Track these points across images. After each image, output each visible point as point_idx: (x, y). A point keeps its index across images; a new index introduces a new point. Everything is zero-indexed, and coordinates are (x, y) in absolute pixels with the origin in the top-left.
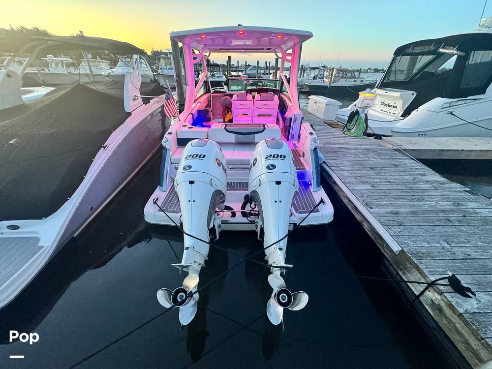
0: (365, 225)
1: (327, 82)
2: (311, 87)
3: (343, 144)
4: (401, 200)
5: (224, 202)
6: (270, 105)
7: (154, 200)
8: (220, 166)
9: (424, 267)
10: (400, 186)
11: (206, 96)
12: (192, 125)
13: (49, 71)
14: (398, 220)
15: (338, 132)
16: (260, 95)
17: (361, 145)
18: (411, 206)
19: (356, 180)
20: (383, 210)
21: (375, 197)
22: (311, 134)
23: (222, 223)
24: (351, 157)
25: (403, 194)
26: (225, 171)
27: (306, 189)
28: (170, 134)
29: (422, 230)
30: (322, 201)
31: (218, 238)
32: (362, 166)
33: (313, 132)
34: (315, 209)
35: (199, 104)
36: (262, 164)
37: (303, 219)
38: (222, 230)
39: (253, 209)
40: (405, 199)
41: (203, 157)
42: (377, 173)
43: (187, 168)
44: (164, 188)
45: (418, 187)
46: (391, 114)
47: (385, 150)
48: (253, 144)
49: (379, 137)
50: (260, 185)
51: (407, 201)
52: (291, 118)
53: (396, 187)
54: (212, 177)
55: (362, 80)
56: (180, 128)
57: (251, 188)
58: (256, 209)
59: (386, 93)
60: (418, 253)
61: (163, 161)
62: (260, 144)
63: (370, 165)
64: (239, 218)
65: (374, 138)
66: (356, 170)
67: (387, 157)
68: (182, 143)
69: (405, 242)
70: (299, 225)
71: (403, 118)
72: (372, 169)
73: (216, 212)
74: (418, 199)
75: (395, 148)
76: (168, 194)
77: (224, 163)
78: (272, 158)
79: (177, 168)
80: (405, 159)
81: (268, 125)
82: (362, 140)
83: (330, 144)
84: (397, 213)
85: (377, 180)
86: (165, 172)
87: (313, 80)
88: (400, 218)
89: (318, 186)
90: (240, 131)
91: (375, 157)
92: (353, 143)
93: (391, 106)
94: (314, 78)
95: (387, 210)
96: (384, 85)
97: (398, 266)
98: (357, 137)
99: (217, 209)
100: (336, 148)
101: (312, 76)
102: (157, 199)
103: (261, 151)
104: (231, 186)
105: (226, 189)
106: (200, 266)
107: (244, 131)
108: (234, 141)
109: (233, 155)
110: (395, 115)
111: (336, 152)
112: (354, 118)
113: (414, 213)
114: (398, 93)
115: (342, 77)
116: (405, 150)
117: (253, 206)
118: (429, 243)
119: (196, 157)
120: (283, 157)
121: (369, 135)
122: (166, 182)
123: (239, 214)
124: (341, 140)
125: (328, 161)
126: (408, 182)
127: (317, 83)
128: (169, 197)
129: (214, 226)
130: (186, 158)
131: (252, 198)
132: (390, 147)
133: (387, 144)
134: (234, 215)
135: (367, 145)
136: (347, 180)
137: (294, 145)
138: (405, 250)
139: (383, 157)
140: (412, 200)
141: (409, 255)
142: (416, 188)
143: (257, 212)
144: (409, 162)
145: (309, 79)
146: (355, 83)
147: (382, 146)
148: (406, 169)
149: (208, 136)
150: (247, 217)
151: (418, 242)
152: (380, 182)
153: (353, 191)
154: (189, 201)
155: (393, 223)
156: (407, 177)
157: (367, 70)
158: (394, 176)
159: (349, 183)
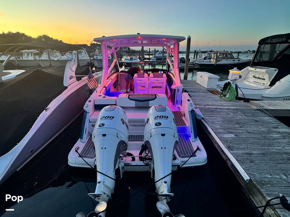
0: (229, 163)
1: (213, 61)
2: (201, 65)
3: (219, 106)
4: (256, 145)
5: (126, 149)
6: (161, 81)
7: (75, 149)
8: (123, 124)
9: (264, 191)
10: (257, 135)
11: (115, 75)
12: (105, 95)
13: (23, 59)
14: (251, 159)
15: (217, 97)
16: (153, 74)
17: (233, 106)
18: (262, 149)
19: (224, 131)
20: (240, 152)
21: (237, 143)
22: (189, 100)
23: (125, 166)
24: (223, 114)
25: (258, 141)
26: (128, 128)
27: (187, 140)
28: (90, 101)
29: (268, 166)
30: (198, 149)
31: (121, 177)
32: (230, 121)
33: (190, 99)
34: (193, 155)
35: (111, 80)
36: (152, 122)
37: (185, 162)
38: (125, 171)
39: (148, 154)
40: (259, 144)
41: (113, 118)
42: (241, 126)
43: (101, 125)
44: (83, 140)
45: (271, 136)
46: (262, 84)
47: (250, 110)
48: (148, 108)
49: (247, 100)
50: (151, 137)
51: (260, 146)
52: (175, 90)
53: (253, 136)
54: (118, 132)
55: (239, 59)
56: (97, 97)
57: (146, 139)
58: (149, 155)
59: (256, 69)
60: (261, 181)
61: (83, 121)
62: (151, 108)
63: (237, 120)
64: (138, 162)
65: (244, 101)
66: (225, 124)
67: (251, 115)
68: (98, 107)
69: (253, 173)
70: (181, 167)
71: (270, 87)
72: (238, 123)
73: (121, 157)
74: (269, 145)
75: (259, 108)
76: (86, 145)
77: (127, 122)
78: (159, 118)
79: (94, 125)
80: (264, 116)
81: (159, 94)
82: (233, 103)
83: (209, 105)
84: (251, 154)
85: (240, 131)
86: (85, 128)
87: (204, 60)
88: (253, 158)
89: (195, 137)
90: (139, 99)
91: (242, 115)
92: (226, 104)
93: (261, 79)
94: (205, 59)
95: (244, 152)
96: (254, 64)
97: (249, 192)
98: (230, 101)
99: (121, 155)
100: (213, 108)
101: (203, 57)
102: (78, 149)
103: (152, 113)
104: (132, 138)
105: (127, 140)
106: (108, 198)
107: (142, 99)
108: (135, 106)
109: (134, 116)
110: (265, 85)
111: (212, 111)
112: (227, 87)
113: (263, 154)
114: (264, 70)
115: (224, 58)
116: (266, 110)
117: (147, 152)
118: (271, 175)
119: (108, 118)
120: (166, 117)
121: (240, 99)
122: (85, 136)
123: (137, 159)
124: (218, 103)
125: (206, 118)
126: (263, 133)
127: (207, 62)
128: (87, 147)
129: (119, 167)
130: (101, 119)
131: (146, 147)
132: (255, 107)
133: (253, 106)
134: (134, 159)
135: (237, 106)
136: (217, 131)
137: (178, 107)
138: (252, 179)
139: (248, 115)
140: (264, 145)
141: (255, 183)
142: (269, 136)
143: (150, 157)
144: (267, 118)
145: (201, 60)
146: (234, 62)
147: (249, 107)
148: (263, 123)
149: (116, 103)
150: (143, 161)
151: (263, 174)
152: (242, 133)
153: (220, 138)
154: (102, 148)
155: (246, 161)
156: (263, 129)
157: (247, 52)
158: (253, 128)
159: (219, 133)
